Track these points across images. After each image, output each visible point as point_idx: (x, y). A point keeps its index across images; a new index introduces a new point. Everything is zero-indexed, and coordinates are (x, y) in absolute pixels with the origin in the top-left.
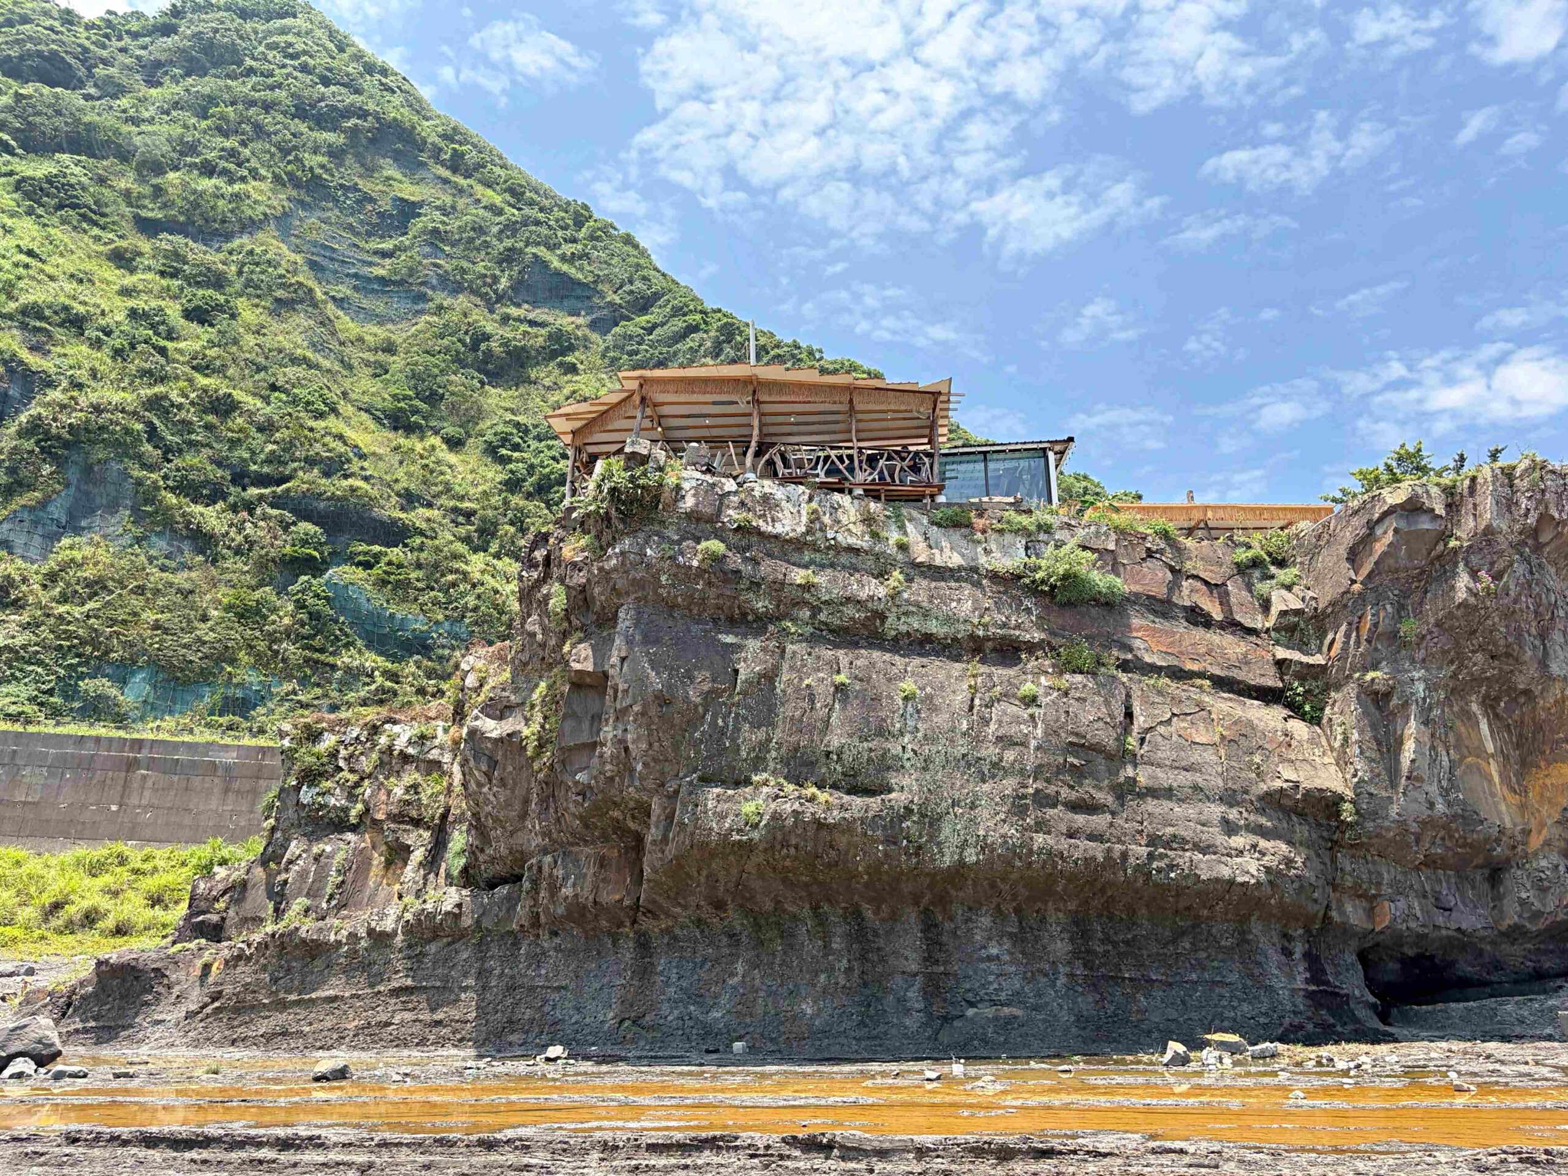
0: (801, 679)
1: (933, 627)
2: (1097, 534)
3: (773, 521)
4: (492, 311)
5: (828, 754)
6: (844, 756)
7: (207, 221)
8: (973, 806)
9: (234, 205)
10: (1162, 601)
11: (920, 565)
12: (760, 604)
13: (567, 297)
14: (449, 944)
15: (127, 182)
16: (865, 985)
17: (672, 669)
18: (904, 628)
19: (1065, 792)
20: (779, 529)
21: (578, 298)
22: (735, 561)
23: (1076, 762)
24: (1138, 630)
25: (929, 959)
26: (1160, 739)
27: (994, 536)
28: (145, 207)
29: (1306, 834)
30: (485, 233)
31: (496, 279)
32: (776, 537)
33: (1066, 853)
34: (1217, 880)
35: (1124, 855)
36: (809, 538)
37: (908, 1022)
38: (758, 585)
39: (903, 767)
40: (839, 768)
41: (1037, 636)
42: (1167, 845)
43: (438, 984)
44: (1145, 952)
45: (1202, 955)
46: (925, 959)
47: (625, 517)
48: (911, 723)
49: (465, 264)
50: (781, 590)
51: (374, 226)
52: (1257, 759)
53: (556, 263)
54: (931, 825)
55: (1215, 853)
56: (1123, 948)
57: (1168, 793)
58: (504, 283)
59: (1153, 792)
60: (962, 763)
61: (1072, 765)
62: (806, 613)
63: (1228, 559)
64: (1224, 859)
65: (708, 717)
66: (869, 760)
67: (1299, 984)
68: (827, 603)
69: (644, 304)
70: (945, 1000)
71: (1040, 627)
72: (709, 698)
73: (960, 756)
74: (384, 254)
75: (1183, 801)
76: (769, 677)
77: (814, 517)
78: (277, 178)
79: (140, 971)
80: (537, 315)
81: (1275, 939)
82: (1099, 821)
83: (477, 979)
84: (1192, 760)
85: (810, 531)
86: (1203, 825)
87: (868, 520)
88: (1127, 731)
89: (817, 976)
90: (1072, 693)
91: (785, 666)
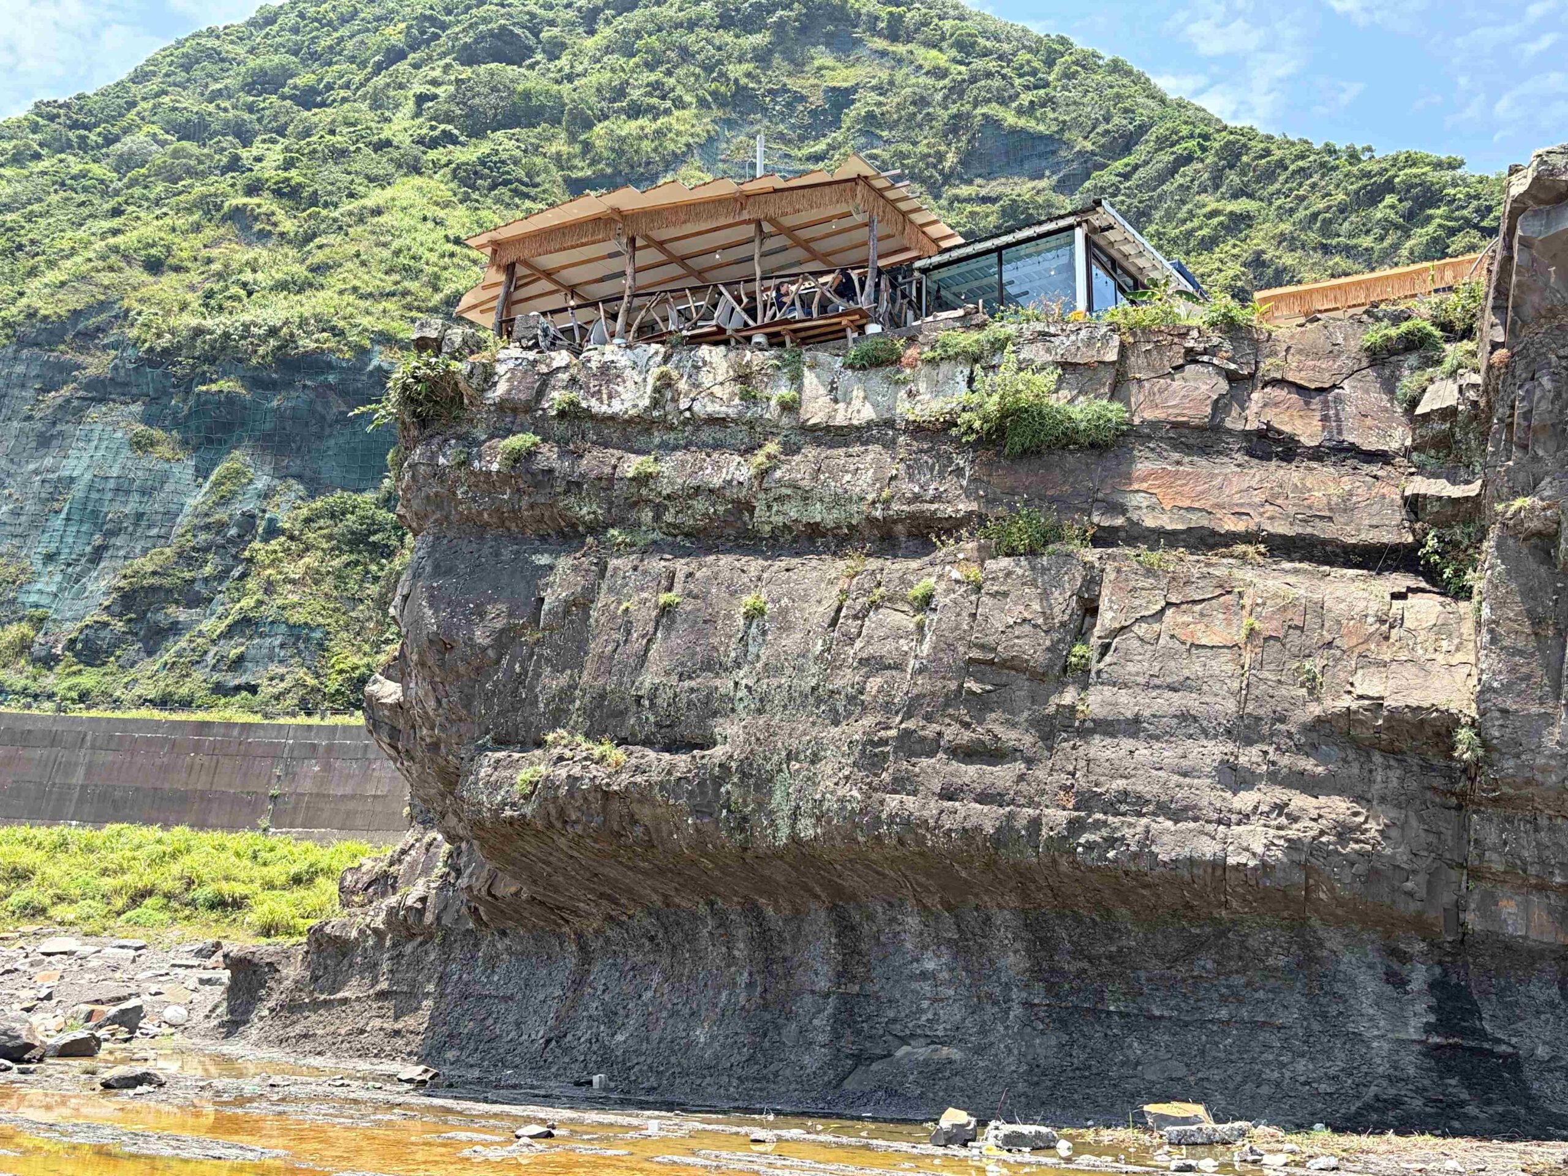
0: (619, 603)
1: (817, 513)
2: (1090, 342)
3: (610, 397)
4: (937, 197)
5: (638, 699)
6: (659, 701)
7: (632, 167)
8: (815, 759)
9: (657, 143)
10: (1200, 429)
11: (815, 428)
12: (585, 510)
13: (1027, 158)
14: (421, 944)
15: (560, 146)
16: (765, 1007)
17: (459, 604)
18: (779, 520)
19: (952, 733)
20: (617, 407)
21: (1040, 156)
22: (549, 456)
23: (976, 687)
24: (1144, 480)
25: (843, 974)
26: (1136, 643)
27: (925, 370)
28: (575, 167)
29: (1394, 783)
30: (928, 104)
31: (941, 157)
32: (613, 418)
33: (932, 822)
34: (1191, 861)
35: (1035, 824)
36: (656, 413)
37: (806, 1059)
38: (579, 485)
39: (733, 710)
40: (652, 719)
41: (964, 506)
42: (1110, 808)
43: (405, 989)
44: (1142, 974)
45: (1238, 980)
46: (839, 975)
47: (423, 422)
48: (752, 649)
49: (905, 147)
50: (610, 488)
51: (806, 128)
52: (1314, 664)
53: (1010, 118)
54: (757, 788)
55: (1196, 819)
56: (1106, 966)
57: (1133, 727)
58: (951, 159)
59: (1108, 727)
60: (811, 700)
61: (971, 692)
62: (647, 515)
63: (1354, 345)
64: (1210, 828)
65: (504, 662)
66: (690, 703)
67: (1413, 1032)
68: (668, 497)
69: (1125, 143)
70: (858, 1033)
71: (968, 493)
72: (505, 639)
73: (808, 690)
74: (817, 158)
75: (1157, 738)
76: (581, 603)
77: (666, 383)
78: (702, 103)
79: (256, 965)
80: (992, 188)
81: (1373, 957)
82: (1002, 775)
83: (437, 985)
84: (1186, 673)
85: (655, 404)
86: (1185, 775)
87: (743, 377)
88: (1081, 634)
89: (720, 993)
90: (988, 587)
91: (604, 587)
